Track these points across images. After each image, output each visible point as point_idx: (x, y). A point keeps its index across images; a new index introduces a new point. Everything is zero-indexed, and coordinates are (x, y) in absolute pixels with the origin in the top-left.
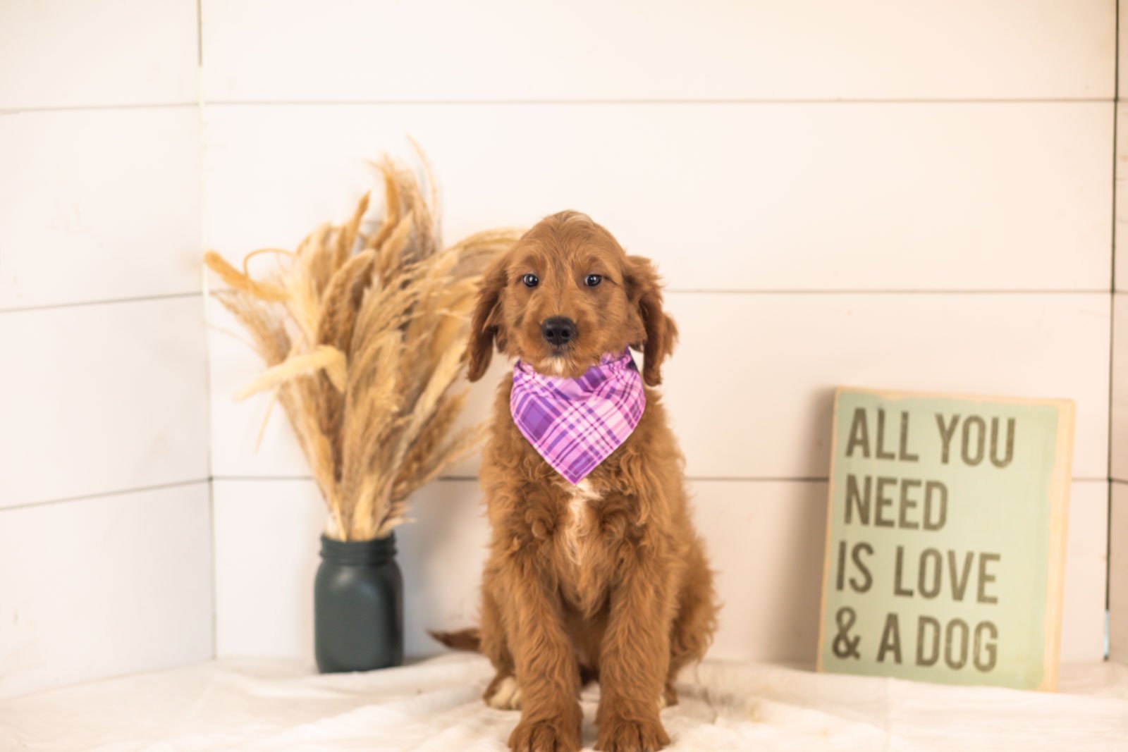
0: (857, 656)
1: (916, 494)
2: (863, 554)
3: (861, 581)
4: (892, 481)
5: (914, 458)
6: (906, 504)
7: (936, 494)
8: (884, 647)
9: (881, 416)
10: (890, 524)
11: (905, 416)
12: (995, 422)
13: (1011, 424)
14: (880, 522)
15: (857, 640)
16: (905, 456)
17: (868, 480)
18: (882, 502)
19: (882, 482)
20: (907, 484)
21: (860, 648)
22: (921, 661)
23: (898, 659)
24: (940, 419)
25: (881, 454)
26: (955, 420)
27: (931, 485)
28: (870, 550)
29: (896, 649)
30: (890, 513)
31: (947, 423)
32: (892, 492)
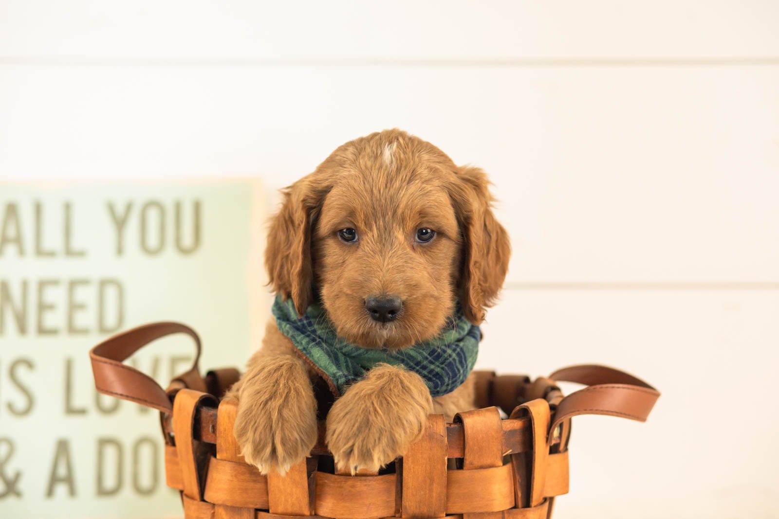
0: (18, 494)
1: (85, 295)
2: (22, 372)
3: (20, 402)
4: (55, 282)
5: (81, 254)
6: (74, 307)
7: (111, 293)
8: (54, 480)
9: (38, 209)
10: (53, 332)
11: (68, 207)
12: (178, 207)
13: (197, 207)
14: (42, 331)
15: (18, 476)
16: (69, 252)
17: (25, 285)
18: (43, 307)
19: (42, 285)
20: (73, 284)
21: (22, 486)
22: (102, 492)
23: (72, 492)
24: (111, 208)
25: (40, 252)
26: (129, 207)
27: (104, 283)
28: (29, 364)
29: (69, 480)
30: (55, 319)
31: (120, 209)
32: (56, 295)
